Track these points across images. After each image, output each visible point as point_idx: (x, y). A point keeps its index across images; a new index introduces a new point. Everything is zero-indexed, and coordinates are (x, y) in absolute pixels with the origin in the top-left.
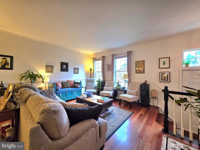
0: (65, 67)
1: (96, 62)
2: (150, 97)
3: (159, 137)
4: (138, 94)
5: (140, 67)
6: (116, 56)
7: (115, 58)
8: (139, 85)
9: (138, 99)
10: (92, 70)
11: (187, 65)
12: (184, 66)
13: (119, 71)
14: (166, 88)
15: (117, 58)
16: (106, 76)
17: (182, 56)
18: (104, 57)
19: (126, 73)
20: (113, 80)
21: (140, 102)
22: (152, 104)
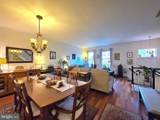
0: (74, 56)
1: (89, 53)
2: (123, 72)
3: (131, 85)
4: (117, 71)
5: (117, 57)
6: (103, 50)
7: (102, 51)
8: (117, 66)
9: (117, 73)
10: (87, 58)
11: (140, 56)
12: (139, 57)
13: (104, 59)
14: (132, 66)
15: (103, 51)
16: (96, 61)
17: (138, 52)
18: (95, 50)
19: (110, 60)
20: (101, 64)
21: (118, 75)
22: (124, 76)
